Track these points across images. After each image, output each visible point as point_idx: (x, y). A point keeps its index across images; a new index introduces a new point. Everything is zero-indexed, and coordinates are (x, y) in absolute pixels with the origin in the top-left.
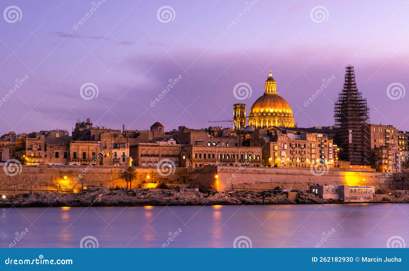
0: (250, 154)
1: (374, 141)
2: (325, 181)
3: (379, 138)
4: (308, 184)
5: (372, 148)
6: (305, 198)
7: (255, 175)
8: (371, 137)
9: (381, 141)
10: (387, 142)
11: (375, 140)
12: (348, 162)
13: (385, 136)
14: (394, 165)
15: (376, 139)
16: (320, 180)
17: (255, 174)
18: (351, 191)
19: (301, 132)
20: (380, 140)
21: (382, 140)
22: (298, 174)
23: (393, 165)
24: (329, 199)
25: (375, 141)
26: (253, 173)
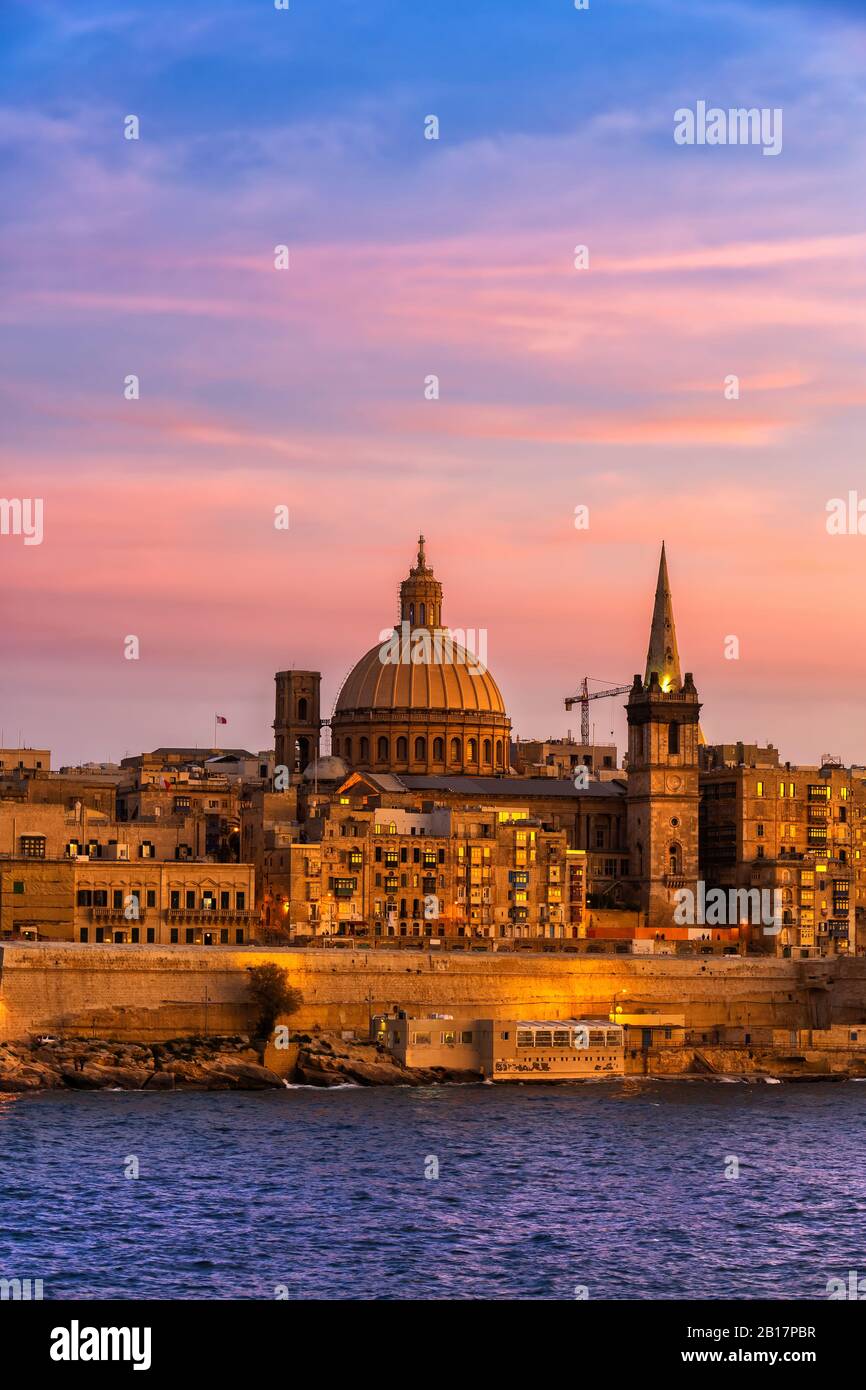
0: (208, 890)
1: (755, 833)
2: (475, 997)
3: (780, 818)
4: (392, 1006)
5: (745, 859)
6: (329, 1065)
7: (164, 976)
8: (745, 816)
9: (787, 831)
10: (813, 835)
11: (760, 827)
12: (635, 915)
13: (805, 813)
14: (826, 924)
15: (764, 822)
16: (451, 992)
17: (162, 972)
18: (528, 1039)
19: (437, 803)
20: (783, 827)
21: (793, 829)
22: (353, 973)
23: (823, 925)
24: (432, 1068)
25: (760, 831)
26: (156, 972)
